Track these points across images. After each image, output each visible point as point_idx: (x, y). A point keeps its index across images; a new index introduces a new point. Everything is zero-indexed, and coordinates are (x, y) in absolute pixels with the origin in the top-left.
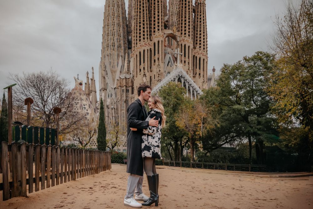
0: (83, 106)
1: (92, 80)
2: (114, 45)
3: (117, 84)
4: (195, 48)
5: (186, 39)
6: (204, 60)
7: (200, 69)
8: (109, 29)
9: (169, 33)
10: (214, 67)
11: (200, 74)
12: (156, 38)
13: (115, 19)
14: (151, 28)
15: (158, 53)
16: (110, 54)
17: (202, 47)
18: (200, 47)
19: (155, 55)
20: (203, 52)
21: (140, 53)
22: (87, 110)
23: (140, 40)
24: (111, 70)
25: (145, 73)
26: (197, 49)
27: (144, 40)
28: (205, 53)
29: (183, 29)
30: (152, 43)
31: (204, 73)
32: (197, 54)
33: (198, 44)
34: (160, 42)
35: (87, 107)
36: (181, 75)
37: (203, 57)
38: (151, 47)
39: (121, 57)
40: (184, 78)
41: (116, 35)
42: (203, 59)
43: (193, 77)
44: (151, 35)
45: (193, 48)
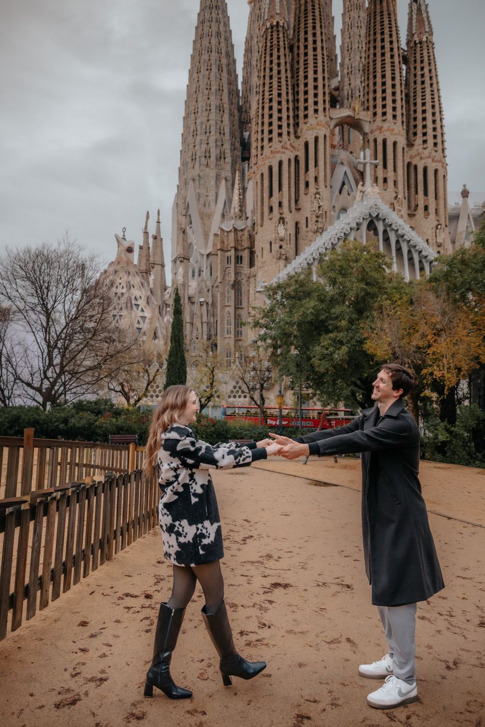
0: (134, 302)
1: (155, 238)
2: (208, 155)
3: (213, 245)
4: (410, 145)
5: (386, 126)
6: (436, 171)
7: (426, 194)
8: (198, 121)
9: (342, 115)
10: (464, 186)
11: (426, 208)
12: (310, 132)
13: (212, 98)
14: (296, 109)
15: (316, 165)
16: (199, 176)
17: (431, 141)
18: (425, 142)
19: (307, 170)
20: (434, 154)
21: (270, 169)
22: (142, 310)
23: (270, 140)
24: (200, 212)
25: (284, 216)
26: (415, 148)
27: (280, 139)
28: (439, 155)
29: (379, 103)
30: (300, 143)
31: (437, 204)
32: (418, 158)
33: (420, 134)
34: (321, 140)
35: (142, 303)
36: (376, 214)
37: (434, 164)
38: (297, 153)
39: (223, 182)
40: (384, 220)
41: (213, 133)
42: (434, 169)
43: (409, 215)
44: (297, 125)
45: (405, 147)
